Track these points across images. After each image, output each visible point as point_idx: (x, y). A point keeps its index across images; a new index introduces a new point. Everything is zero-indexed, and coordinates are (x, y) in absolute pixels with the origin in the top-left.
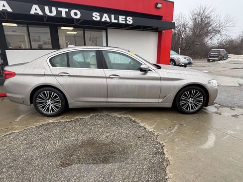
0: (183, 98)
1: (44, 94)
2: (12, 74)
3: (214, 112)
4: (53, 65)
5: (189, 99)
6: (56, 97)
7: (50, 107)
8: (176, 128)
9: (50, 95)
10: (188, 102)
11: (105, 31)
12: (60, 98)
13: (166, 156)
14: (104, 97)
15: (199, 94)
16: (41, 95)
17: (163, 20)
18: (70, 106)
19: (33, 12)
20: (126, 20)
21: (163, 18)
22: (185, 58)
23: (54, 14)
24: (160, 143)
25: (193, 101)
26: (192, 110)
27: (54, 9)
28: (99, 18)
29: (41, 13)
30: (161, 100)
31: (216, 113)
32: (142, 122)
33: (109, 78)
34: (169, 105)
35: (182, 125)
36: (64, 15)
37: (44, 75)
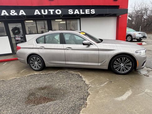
0: (115, 62)
1: (33, 58)
2: (20, 48)
3: (144, 75)
4: (37, 43)
5: (121, 64)
6: (39, 60)
7: (36, 66)
8: (105, 83)
9: (36, 59)
10: (120, 66)
11: (79, 20)
12: (41, 61)
13: (87, 102)
14: (64, 61)
15: (128, 60)
16: (32, 59)
17: (119, 8)
18: (46, 66)
19: (35, 14)
20: (90, 12)
21: (120, 7)
22: (140, 34)
23: (46, 13)
24: (88, 93)
25: (124, 65)
26: (123, 72)
27: (46, 11)
28: (72, 13)
29: (39, 14)
30: (99, 64)
31: (145, 75)
32: (85, 78)
33: (65, 49)
34: (106, 67)
35: (111, 82)
36: (52, 13)
37: (33, 48)
